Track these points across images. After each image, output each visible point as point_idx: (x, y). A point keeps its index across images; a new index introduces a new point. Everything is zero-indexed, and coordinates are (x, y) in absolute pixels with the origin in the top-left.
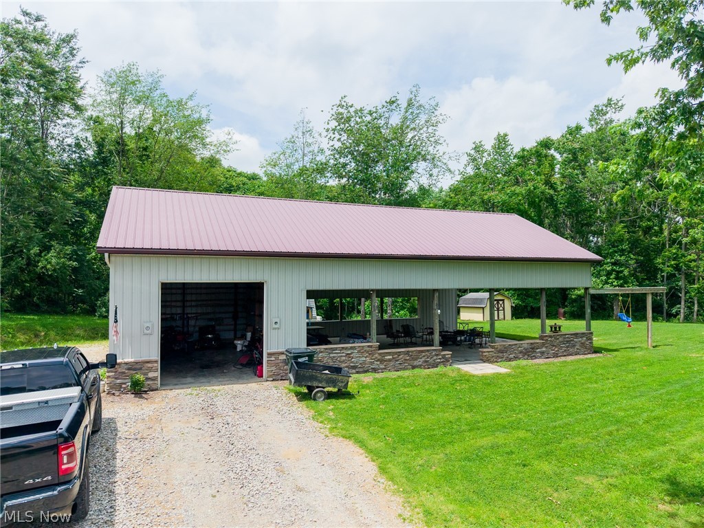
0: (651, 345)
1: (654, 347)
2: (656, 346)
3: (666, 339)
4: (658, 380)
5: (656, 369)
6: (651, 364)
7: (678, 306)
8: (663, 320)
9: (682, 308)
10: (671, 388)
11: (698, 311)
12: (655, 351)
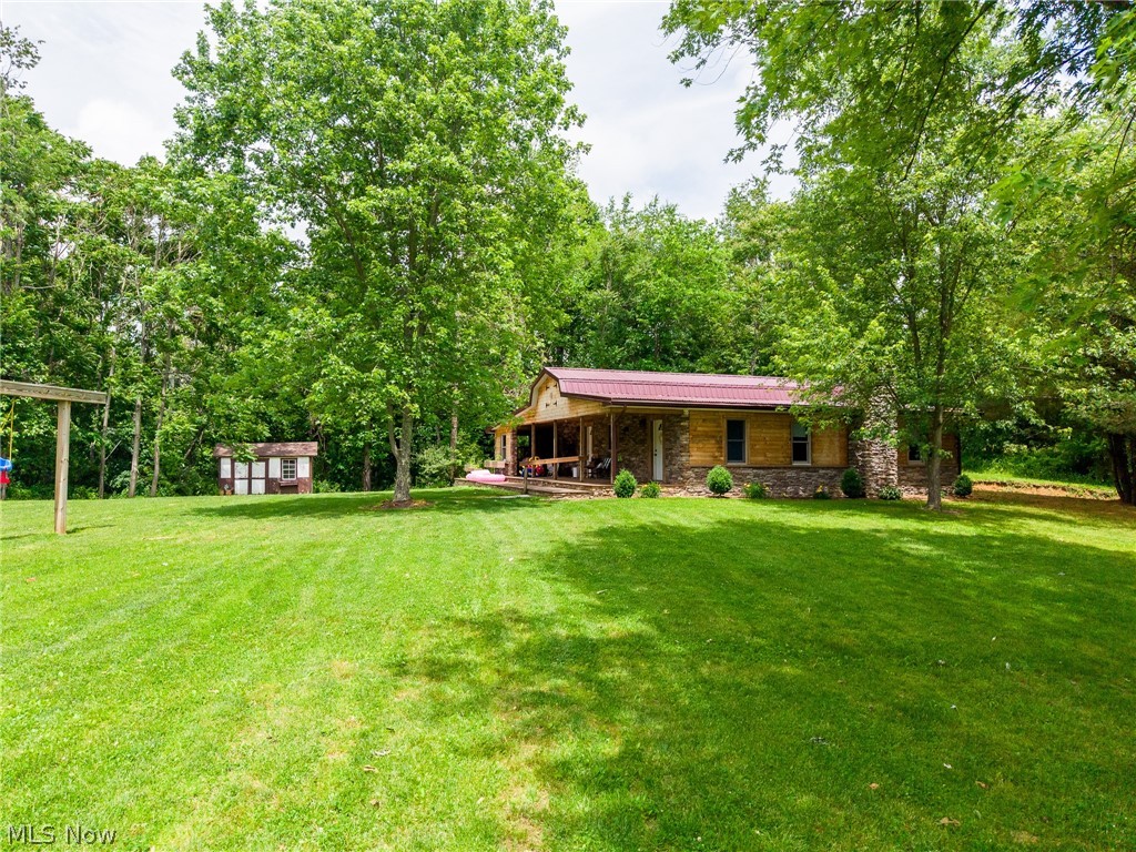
0: (63, 528)
1: (68, 532)
2: (74, 531)
3: (100, 517)
4: (66, 607)
5: (66, 578)
6: (56, 568)
7: (125, 473)
8: (98, 497)
9: (132, 476)
10: (102, 623)
11: (159, 479)
12: (72, 539)
